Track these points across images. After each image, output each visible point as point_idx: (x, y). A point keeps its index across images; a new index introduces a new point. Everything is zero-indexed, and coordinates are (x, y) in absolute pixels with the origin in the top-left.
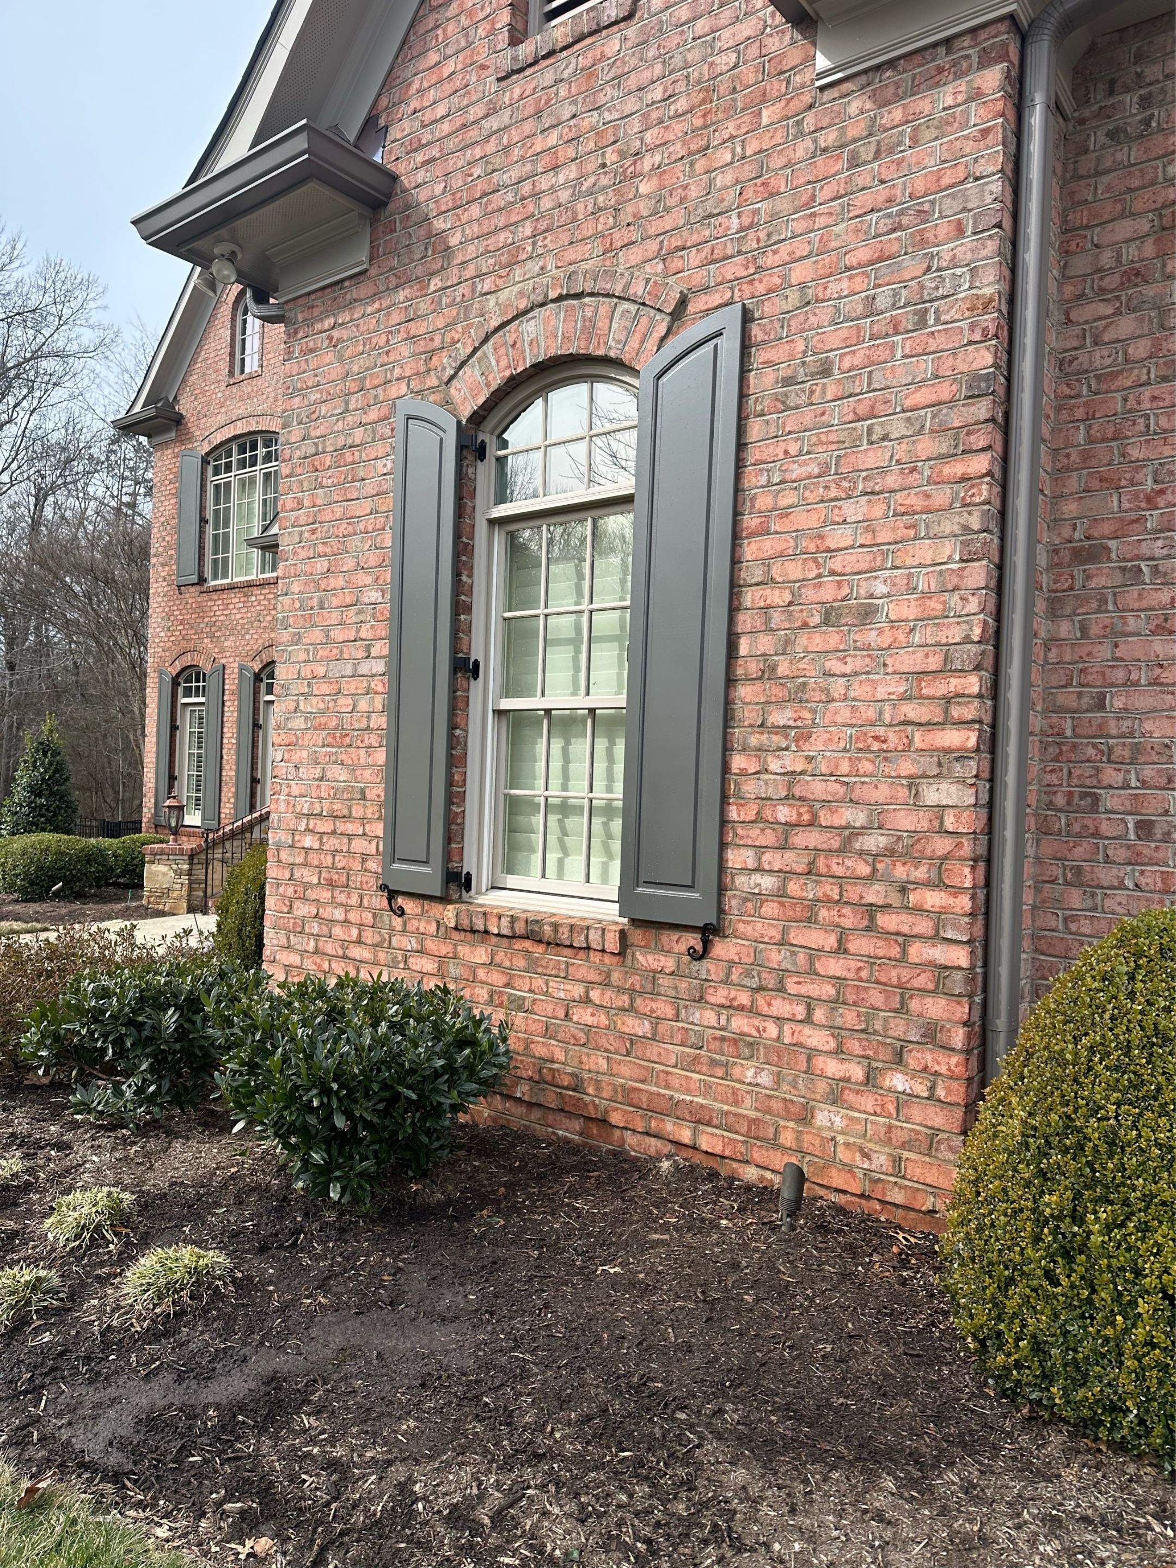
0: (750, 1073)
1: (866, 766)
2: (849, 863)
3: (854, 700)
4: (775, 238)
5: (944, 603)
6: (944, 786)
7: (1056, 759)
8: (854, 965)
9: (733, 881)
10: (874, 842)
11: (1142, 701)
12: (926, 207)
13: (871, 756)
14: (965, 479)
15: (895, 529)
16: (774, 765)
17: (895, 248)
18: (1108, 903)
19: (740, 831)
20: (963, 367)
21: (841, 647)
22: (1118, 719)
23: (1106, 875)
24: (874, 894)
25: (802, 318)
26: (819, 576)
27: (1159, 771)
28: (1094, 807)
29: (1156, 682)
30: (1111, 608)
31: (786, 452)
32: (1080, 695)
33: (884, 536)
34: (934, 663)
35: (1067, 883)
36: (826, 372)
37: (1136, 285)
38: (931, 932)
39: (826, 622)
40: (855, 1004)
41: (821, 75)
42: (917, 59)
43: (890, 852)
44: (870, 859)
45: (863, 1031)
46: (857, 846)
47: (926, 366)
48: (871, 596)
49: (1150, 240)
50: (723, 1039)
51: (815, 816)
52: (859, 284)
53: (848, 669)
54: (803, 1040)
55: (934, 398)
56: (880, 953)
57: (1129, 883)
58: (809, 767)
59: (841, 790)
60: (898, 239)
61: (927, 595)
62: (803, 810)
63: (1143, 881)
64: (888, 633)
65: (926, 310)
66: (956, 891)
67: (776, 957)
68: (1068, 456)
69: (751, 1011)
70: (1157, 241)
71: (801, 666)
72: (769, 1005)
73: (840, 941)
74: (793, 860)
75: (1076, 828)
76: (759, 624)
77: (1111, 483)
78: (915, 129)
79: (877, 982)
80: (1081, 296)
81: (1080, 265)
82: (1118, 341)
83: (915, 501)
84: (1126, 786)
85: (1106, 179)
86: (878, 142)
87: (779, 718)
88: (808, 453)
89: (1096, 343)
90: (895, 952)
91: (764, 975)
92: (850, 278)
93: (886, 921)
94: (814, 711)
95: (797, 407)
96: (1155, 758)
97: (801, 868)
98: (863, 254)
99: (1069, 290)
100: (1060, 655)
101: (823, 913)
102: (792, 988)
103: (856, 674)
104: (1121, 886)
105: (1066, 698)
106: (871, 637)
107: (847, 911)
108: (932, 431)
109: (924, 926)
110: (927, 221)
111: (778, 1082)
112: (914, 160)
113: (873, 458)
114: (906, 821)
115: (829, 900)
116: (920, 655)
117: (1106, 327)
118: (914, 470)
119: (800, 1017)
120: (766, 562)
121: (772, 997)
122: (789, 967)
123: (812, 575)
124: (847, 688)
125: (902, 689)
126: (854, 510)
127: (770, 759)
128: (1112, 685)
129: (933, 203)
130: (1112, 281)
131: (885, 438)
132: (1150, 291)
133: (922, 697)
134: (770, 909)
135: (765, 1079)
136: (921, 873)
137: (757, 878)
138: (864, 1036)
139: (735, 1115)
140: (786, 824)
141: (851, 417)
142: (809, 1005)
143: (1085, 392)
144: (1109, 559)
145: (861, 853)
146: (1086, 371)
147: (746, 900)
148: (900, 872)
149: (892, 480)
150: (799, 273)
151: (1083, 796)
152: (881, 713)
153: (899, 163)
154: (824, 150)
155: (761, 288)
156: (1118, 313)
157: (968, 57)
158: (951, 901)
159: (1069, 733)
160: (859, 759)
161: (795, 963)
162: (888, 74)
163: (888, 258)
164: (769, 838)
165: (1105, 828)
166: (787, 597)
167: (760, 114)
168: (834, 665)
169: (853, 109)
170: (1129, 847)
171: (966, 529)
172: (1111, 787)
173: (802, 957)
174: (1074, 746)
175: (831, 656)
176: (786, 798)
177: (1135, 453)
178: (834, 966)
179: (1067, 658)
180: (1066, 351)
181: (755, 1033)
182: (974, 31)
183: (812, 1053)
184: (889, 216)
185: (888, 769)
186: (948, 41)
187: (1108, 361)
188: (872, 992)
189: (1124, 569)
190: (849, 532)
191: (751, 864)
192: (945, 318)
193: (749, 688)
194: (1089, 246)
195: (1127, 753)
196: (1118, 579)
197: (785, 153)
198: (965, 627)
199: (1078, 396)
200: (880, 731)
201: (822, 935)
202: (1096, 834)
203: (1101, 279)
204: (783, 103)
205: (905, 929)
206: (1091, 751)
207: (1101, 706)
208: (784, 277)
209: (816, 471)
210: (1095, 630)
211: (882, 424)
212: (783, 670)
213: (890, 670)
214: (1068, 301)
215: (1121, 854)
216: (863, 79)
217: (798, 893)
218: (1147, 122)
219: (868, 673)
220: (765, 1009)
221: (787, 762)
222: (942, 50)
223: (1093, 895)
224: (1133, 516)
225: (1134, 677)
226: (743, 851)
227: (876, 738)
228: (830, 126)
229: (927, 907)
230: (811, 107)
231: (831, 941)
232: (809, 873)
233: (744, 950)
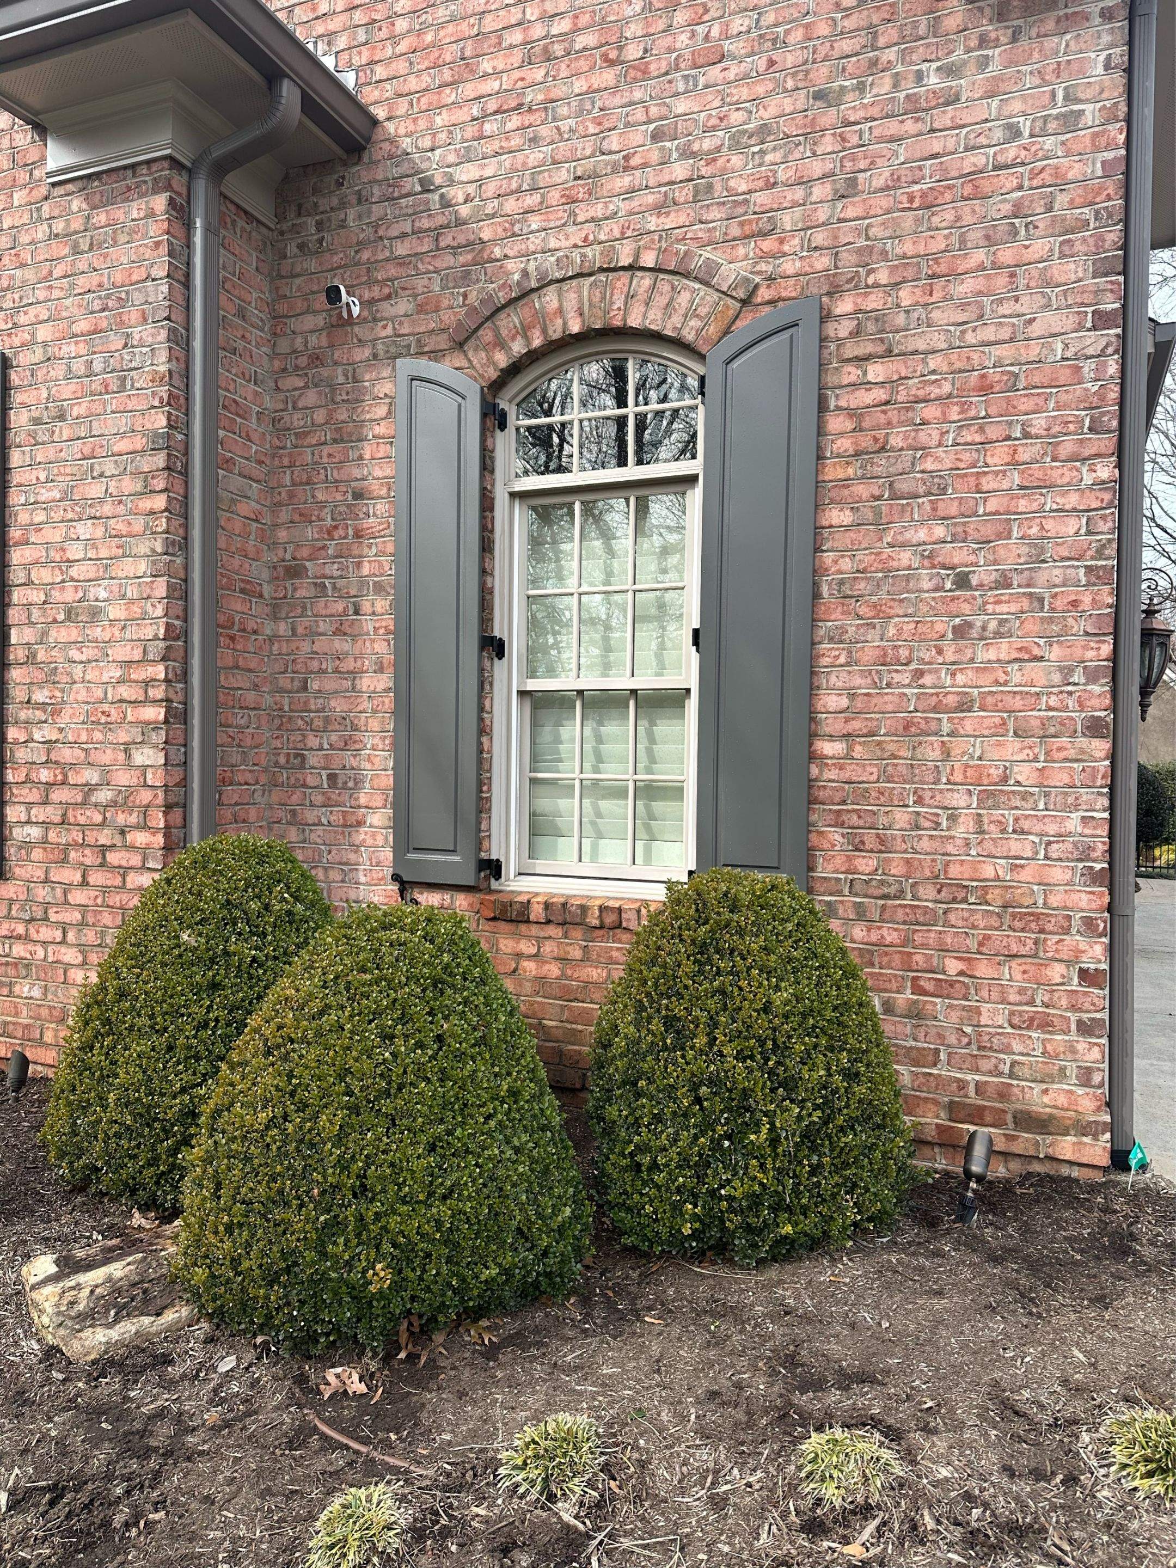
0: (26, 989)
1: (98, 736)
2: (88, 813)
3: (89, 682)
4: (25, 301)
5: (142, 608)
6: (145, 750)
7: (279, 729)
8: (93, 894)
9: (11, 833)
10: (103, 796)
11: (330, 684)
12: (123, 295)
13: (101, 727)
14: (152, 513)
15: (110, 548)
16: (37, 736)
17: (104, 324)
18: (313, 836)
19: (15, 791)
20: (148, 426)
21: (80, 639)
22: (316, 698)
23: (310, 816)
24: (104, 838)
25: (45, 370)
26: (63, 581)
27: (340, 737)
28: (302, 766)
29: (336, 671)
30: (309, 613)
31: (38, 478)
32: (292, 679)
33: (104, 553)
34: (137, 654)
35: (288, 823)
36: (62, 417)
37: (317, 367)
38: (140, 865)
39: (68, 618)
40: (94, 925)
41: (50, 175)
42: (114, 176)
43: (114, 804)
44: (102, 809)
45: (99, 945)
46: (93, 799)
47: (123, 422)
48: (97, 600)
49: (324, 333)
50: (7, 964)
51: (65, 776)
52: (82, 349)
53: (84, 658)
54: (60, 957)
55: (130, 448)
56: (109, 883)
57: (324, 821)
58: (61, 737)
59: (83, 755)
60: (106, 317)
61: (132, 601)
62: (57, 772)
63: (332, 818)
64: (108, 630)
65: (125, 377)
66: (154, 831)
67: (42, 893)
68: (280, 493)
69: (26, 938)
70: (328, 335)
71: (53, 654)
72: (38, 932)
73: (84, 876)
74: (51, 813)
75: (292, 780)
76: (24, 619)
77: (306, 518)
78: (115, 232)
79: (108, 906)
80: (285, 370)
81: (284, 345)
82: (307, 408)
83: (121, 527)
84: (321, 749)
85: (298, 281)
86: (92, 237)
87: (40, 696)
88: (53, 481)
89: (294, 408)
90: (118, 881)
91: (34, 908)
92: (76, 343)
93: (112, 858)
94: (62, 691)
95: (43, 443)
96: (337, 727)
97: (57, 819)
98: (82, 326)
99: (277, 363)
100: (280, 648)
101: (73, 855)
102: (53, 917)
103: (89, 661)
104: (320, 824)
105: (284, 682)
106: (97, 632)
107: (87, 851)
108: (131, 473)
109: (136, 860)
110: (124, 307)
111: (45, 994)
112: (114, 257)
113: (96, 490)
114: (123, 778)
115: (76, 844)
116: (129, 647)
117: (300, 396)
118: (120, 502)
119: (58, 940)
120: (27, 567)
121: (40, 926)
122: (50, 900)
123: (58, 580)
124: (84, 672)
125: (118, 674)
126: (84, 530)
127: (34, 730)
128: (311, 672)
129: (127, 293)
130: (303, 361)
131: (102, 475)
132: (325, 372)
133: (130, 681)
134: (37, 854)
135: (36, 993)
136: (133, 819)
137: (28, 829)
138: (99, 949)
139: (14, 1024)
140: (47, 783)
141: (79, 456)
142: (64, 929)
143: (289, 445)
144: (307, 577)
145: (96, 805)
146: (288, 429)
147: (20, 848)
148: (121, 819)
149: (107, 509)
150: (43, 333)
151: (296, 756)
152: (106, 693)
153: (106, 256)
154: (57, 235)
155: (17, 341)
156: (306, 386)
157: (145, 182)
158: (152, 839)
159: (286, 708)
160: (93, 730)
161: (54, 897)
162: (96, 183)
163: (101, 331)
164: (34, 796)
165: (311, 781)
166: (43, 598)
167: (12, 196)
168: (74, 654)
169: (74, 207)
170: (323, 793)
171: (153, 551)
172: (312, 749)
173: (59, 892)
174: (290, 718)
175: (73, 646)
176: (46, 762)
177: (320, 496)
178: (78, 897)
179: (284, 651)
180: (276, 411)
181: (29, 956)
182: (148, 162)
183: (67, 967)
184: (100, 298)
185: (111, 737)
186: (133, 166)
187: (302, 423)
188: (105, 914)
189: (315, 584)
190: (82, 547)
191: (24, 818)
192: (137, 385)
193: (18, 671)
194: (288, 331)
195: (321, 724)
196: (312, 592)
197: (31, 232)
198: (155, 627)
199: (284, 448)
200: (106, 707)
201: (72, 872)
202: (304, 785)
203: (296, 358)
204: (27, 190)
205: (124, 863)
206: (300, 722)
207: (305, 688)
208: (33, 335)
209: (58, 496)
210: (300, 630)
211: (100, 463)
212: (41, 656)
213: (110, 659)
214: (277, 373)
215: (318, 799)
216: (80, 184)
217: (56, 840)
218: (320, 241)
219: (97, 661)
220: (35, 936)
221: (46, 733)
222: (129, 172)
223: (304, 830)
224: (320, 544)
225: (324, 666)
226: (17, 807)
227: (103, 713)
228: (60, 216)
229: (138, 845)
230: (46, 198)
231: (78, 877)
232: (63, 823)
233: (20, 889)
